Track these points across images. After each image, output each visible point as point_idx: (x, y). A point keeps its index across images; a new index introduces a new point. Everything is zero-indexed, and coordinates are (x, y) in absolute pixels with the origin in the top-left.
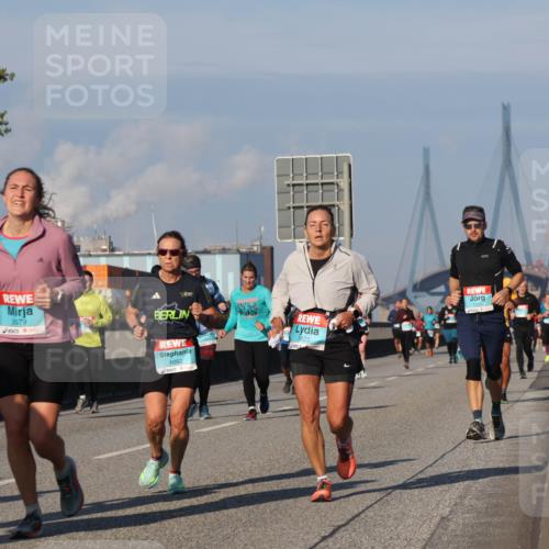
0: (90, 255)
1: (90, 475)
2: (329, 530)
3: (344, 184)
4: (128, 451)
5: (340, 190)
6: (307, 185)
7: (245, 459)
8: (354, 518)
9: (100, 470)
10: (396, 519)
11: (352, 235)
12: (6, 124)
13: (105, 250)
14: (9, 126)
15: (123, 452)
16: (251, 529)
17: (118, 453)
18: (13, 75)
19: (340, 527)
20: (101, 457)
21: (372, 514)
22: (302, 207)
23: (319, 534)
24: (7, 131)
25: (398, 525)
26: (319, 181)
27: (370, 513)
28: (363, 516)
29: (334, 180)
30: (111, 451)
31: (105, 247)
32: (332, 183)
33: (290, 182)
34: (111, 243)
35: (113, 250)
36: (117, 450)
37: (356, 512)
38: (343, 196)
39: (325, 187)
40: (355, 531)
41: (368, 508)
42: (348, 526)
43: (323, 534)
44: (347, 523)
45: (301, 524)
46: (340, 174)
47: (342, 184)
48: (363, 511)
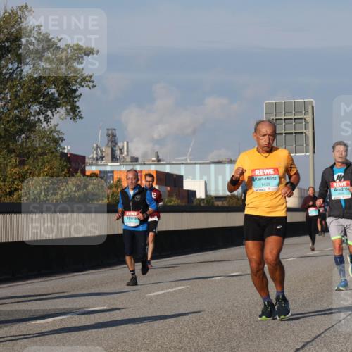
0: (144, 164)
1: (144, 306)
2: (301, 345)
3: (309, 119)
4: (168, 291)
5: (307, 123)
6: (285, 119)
7: (245, 297)
8: (317, 337)
9: (151, 303)
10: (345, 338)
11: (314, 152)
12: (93, 82)
13: (154, 161)
14: (95, 84)
15: (166, 291)
16: (249, 343)
17: (163, 292)
18: (97, 52)
19: (308, 343)
20: (152, 294)
21: (329, 335)
22: (292, 133)
23: (294, 347)
24: (94, 86)
25: (347, 342)
26: (293, 117)
27: (327, 334)
28: (323, 335)
29: (303, 116)
30: (158, 291)
31: (154, 159)
32: (301, 119)
33: (274, 117)
34: (158, 157)
35: (159, 160)
36: (162, 290)
37: (318, 333)
38: (308, 127)
39: (297, 121)
40: (318, 345)
41: (326, 331)
42: (313, 343)
43: (297, 347)
44: (313, 340)
45: (282, 340)
46: (306, 112)
47: (307, 119)
48: (323, 332)
